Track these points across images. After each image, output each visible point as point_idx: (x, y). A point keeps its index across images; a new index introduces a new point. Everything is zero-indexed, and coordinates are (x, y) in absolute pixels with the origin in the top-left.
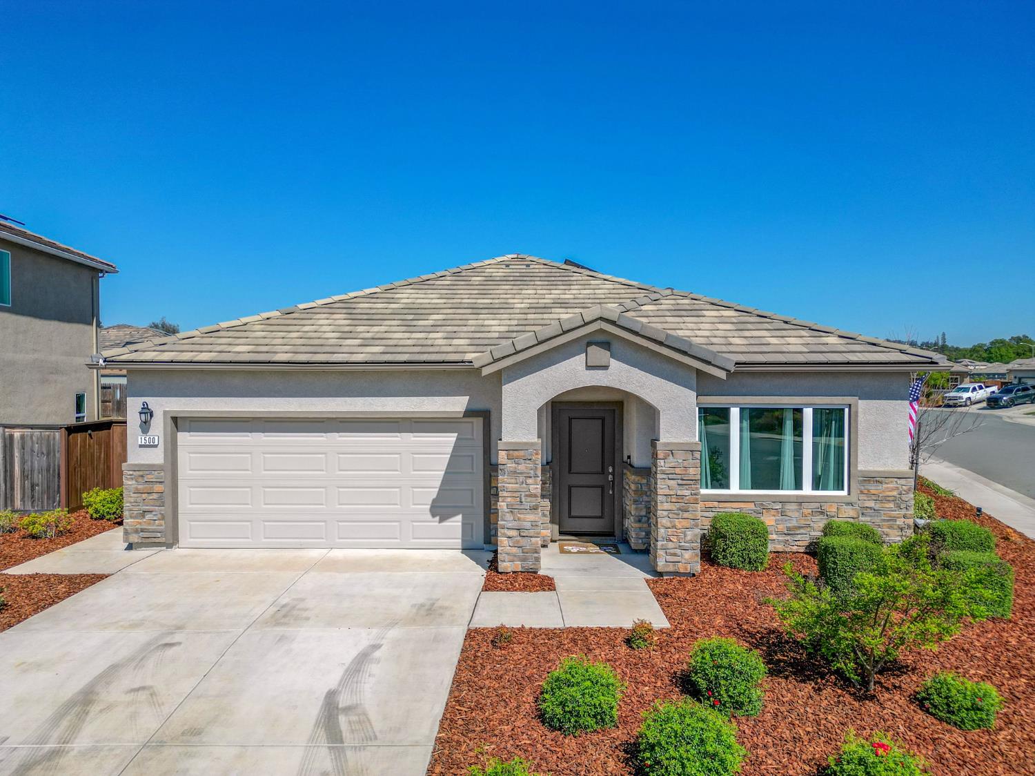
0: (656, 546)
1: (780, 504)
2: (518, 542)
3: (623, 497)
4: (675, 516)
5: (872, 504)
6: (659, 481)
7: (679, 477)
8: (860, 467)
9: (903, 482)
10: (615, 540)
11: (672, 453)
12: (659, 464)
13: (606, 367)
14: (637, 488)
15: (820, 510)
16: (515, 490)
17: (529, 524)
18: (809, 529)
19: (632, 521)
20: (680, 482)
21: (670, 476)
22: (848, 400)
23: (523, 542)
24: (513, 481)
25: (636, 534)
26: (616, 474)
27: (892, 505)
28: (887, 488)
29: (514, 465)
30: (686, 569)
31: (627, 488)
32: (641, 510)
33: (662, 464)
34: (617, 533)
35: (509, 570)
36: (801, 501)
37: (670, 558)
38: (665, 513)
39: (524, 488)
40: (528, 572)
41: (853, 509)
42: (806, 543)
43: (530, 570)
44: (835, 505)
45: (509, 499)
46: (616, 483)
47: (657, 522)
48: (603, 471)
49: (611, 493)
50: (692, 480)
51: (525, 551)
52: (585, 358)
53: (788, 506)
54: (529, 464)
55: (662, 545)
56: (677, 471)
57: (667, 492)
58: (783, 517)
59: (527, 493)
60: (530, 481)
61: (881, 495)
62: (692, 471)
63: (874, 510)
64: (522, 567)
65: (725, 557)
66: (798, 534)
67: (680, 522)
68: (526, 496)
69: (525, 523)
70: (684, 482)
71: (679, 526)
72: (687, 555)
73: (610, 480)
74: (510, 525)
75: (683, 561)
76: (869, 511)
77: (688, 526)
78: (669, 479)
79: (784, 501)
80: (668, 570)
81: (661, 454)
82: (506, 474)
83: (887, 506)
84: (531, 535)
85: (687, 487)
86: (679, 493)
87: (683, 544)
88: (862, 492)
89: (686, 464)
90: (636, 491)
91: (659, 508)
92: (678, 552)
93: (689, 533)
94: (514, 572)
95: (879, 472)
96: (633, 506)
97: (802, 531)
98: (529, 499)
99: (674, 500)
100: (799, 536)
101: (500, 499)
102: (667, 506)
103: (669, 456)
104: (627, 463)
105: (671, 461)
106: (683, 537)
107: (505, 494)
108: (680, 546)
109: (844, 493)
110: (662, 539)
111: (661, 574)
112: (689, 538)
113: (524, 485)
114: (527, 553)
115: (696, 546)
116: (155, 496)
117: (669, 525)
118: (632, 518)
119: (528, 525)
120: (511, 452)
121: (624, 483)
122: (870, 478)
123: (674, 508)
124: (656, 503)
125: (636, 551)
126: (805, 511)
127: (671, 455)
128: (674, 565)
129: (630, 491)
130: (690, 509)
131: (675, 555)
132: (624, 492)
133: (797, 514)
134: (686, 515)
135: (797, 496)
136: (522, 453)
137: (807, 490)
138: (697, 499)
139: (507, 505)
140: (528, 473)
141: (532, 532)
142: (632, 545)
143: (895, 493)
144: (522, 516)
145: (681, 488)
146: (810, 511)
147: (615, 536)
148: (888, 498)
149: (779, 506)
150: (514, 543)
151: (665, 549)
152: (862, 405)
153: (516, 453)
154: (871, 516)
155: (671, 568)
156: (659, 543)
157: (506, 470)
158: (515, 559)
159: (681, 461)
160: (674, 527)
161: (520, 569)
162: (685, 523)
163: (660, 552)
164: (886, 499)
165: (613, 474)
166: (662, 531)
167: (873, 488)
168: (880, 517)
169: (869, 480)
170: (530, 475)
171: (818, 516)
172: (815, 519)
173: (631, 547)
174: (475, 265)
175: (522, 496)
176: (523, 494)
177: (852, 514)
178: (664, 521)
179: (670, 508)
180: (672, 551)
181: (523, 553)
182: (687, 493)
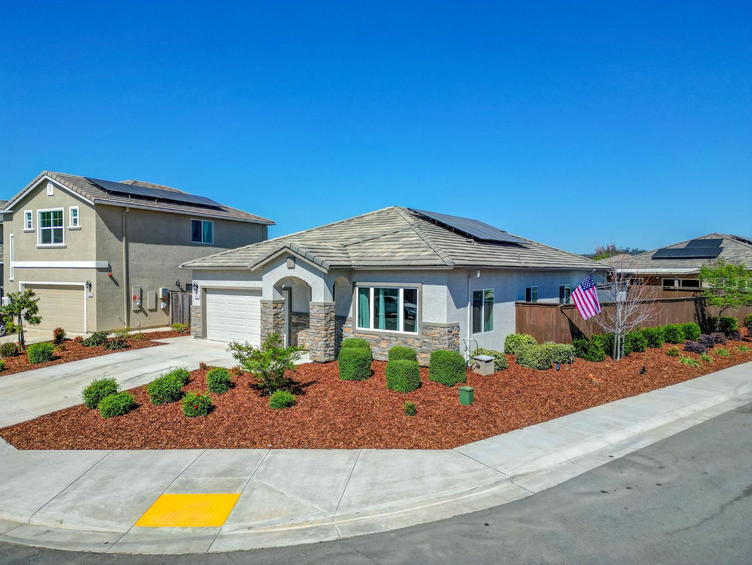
1: (389, 337)
5: (427, 340)
7: (317, 317)
8: (424, 321)
9: (442, 329)
13: (294, 268)
15: (405, 342)
20: (317, 320)
22: (419, 285)
24: (265, 316)
27: (437, 342)
28: (435, 332)
33: (311, 311)
36: (398, 336)
39: (268, 320)
56: (316, 315)
60: (270, 317)
61: (432, 336)
62: (321, 315)
72: (319, 353)
76: (426, 343)
78: (314, 318)
82: (263, 313)
83: (435, 342)
88: (423, 334)
89: (319, 312)
105: (314, 310)
109: (417, 334)
116: (198, 318)
122: (427, 327)
126: (399, 341)
133: (395, 343)
135: (397, 334)
137: (401, 331)
143: (438, 335)
146: (401, 341)
148: (435, 338)
152: (425, 287)
154: (427, 347)
159: (317, 310)
164: (434, 338)
167: (428, 332)
168: (432, 347)
170: (269, 314)
174: (363, 215)
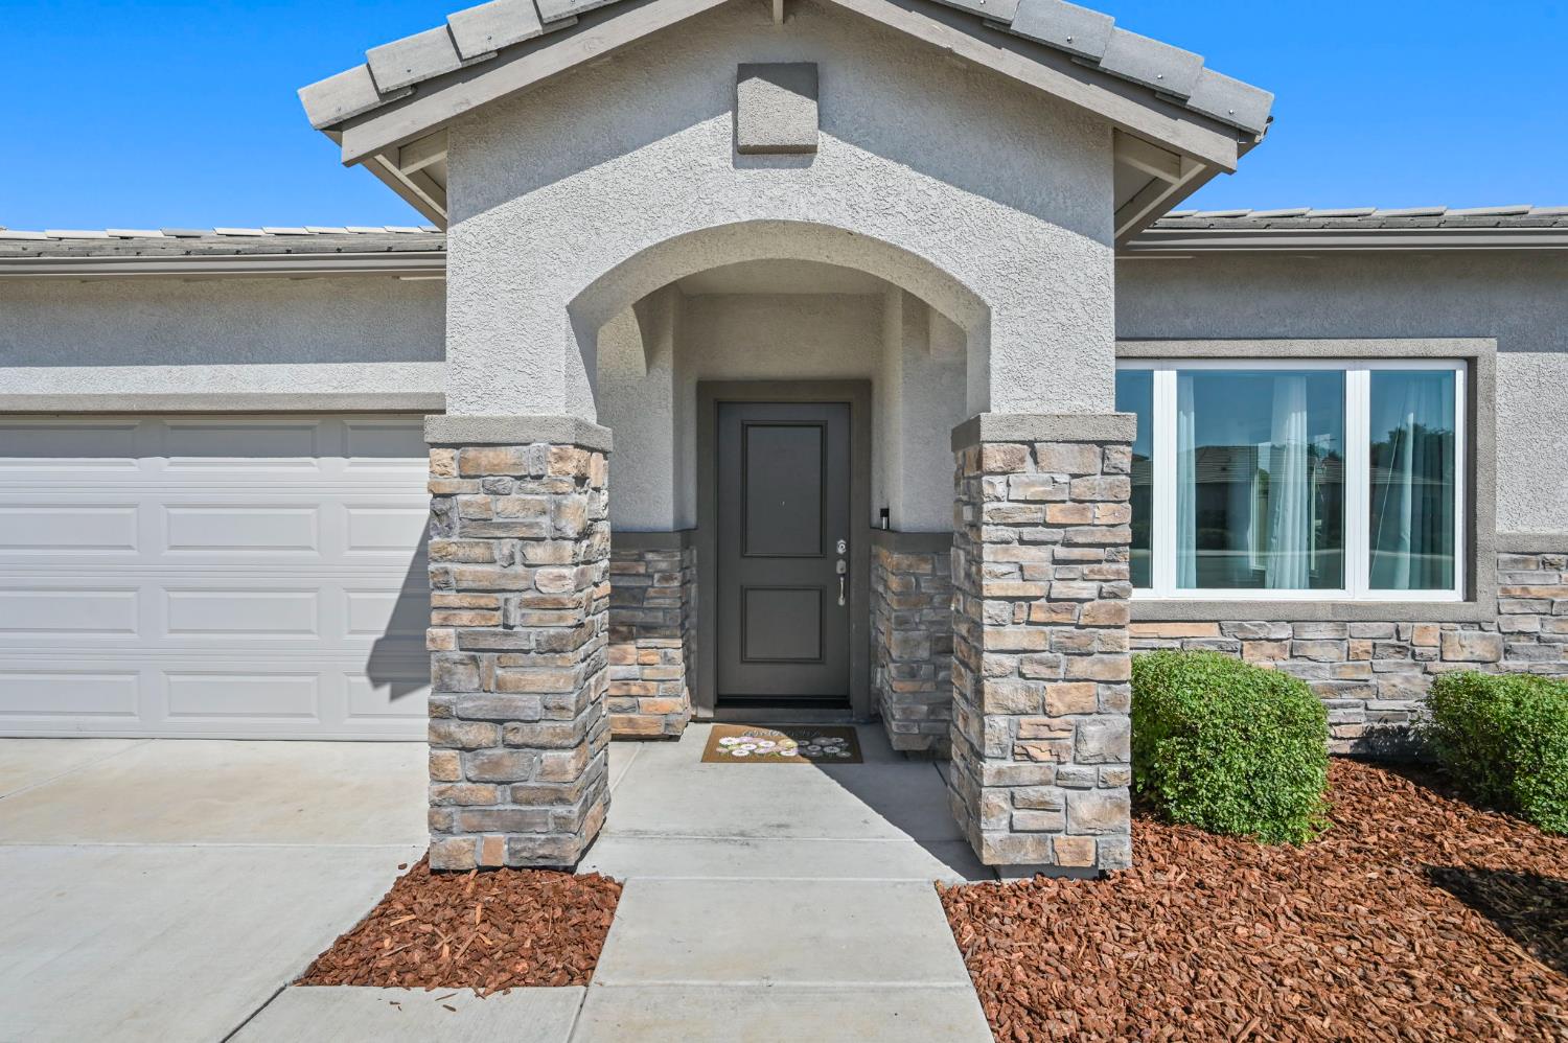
0: (976, 774)
1: (1289, 626)
2: (496, 764)
3: (870, 612)
4: (1045, 672)
5: (1532, 625)
6: (988, 553)
7: (1058, 534)
8: (1501, 527)
10: (851, 716)
11: (1034, 454)
12: (987, 489)
13: (802, 153)
14: (907, 585)
15: (1394, 641)
16: (485, 584)
17: (536, 701)
18: (1363, 694)
19: (894, 672)
20: (1061, 552)
21: (1028, 533)
22: (1469, 347)
23: (515, 765)
24: (479, 552)
25: (904, 711)
26: (854, 555)
29: (481, 498)
30: (1083, 855)
31: (881, 589)
32: (918, 644)
33: (1001, 490)
34: (856, 698)
35: (467, 862)
36: (1344, 618)
37: (1023, 818)
38: (1010, 662)
39: (516, 577)
40: (533, 869)
41: (1484, 638)
42: (1355, 731)
43: (542, 862)
44: (1435, 628)
45: (466, 617)
46: (853, 581)
47: (979, 692)
48: (824, 550)
49: (841, 602)
50: (1103, 546)
51: (521, 795)
52: (730, 125)
53: (1310, 632)
54: (532, 493)
55: (1000, 773)
56: (1054, 513)
57: (1014, 587)
58: (1295, 661)
59: (528, 595)
60: (537, 553)
61: (1557, 600)
63: (1539, 639)
64: (513, 853)
65: (1189, 795)
66: (1335, 707)
67: (1059, 692)
68: (526, 604)
69: (520, 701)
70: (1076, 553)
71: (1059, 706)
72: (1085, 806)
73: (839, 571)
74: (467, 706)
75: (1073, 827)
76: (1524, 642)
77: (1090, 703)
78: (1022, 542)
79: (1297, 618)
80: (1018, 859)
81: (994, 457)
82: (457, 530)
84: (543, 739)
85: (1086, 569)
86: (1059, 590)
87: (1070, 768)
88: (1507, 594)
89: (1080, 488)
90: (903, 596)
91: (989, 642)
92: (1056, 794)
93: (1091, 729)
94: (481, 870)
95: (1551, 538)
96: (897, 636)
97: (1347, 698)
98: (535, 616)
99: (1036, 616)
100: (1340, 712)
101: (435, 617)
102: (1015, 637)
103: (1022, 460)
104: (880, 528)
105: (1030, 481)
106: (1070, 742)
107: (452, 598)
108: (1058, 776)
109: (1454, 596)
110: (997, 752)
111: (995, 872)
112: (1091, 747)
113: (519, 569)
114: (529, 803)
115: (1116, 776)
117: (1023, 702)
118: (891, 666)
119: (532, 706)
120: (471, 452)
121: (873, 578)
122: (1528, 556)
123: (1041, 644)
124: (977, 627)
125: (905, 756)
126: (1354, 643)
127: (1029, 460)
128: (1041, 843)
129: (889, 596)
130: (1096, 646)
131: (1044, 806)
132: (872, 601)
133: (1333, 653)
134: (1081, 666)
135: (1334, 605)
136: (508, 455)
137: (1357, 587)
138: (1120, 611)
139: (459, 637)
140: (530, 526)
141: (544, 732)
142: (894, 738)
144: (508, 675)
145: (1064, 572)
146: (1370, 642)
147: (850, 707)
149: (1284, 632)
150: (481, 768)
151: (1004, 782)
153: (488, 456)
154: (1529, 657)
155: (1030, 855)
156: (989, 767)
157: (455, 516)
158: (488, 822)
159: (1063, 478)
160: (1043, 708)
161: (503, 859)
162: (1081, 695)
163: (993, 798)
165: (847, 557)
166: (998, 723)
167: (1537, 582)
168: (1556, 657)
169: (1525, 561)
170: (535, 532)
171: (1389, 657)
172: (1380, 664)
173: (889, 741)
175: (511, 608)
176: (515, 598)
177: (1482, 650)
178: (1002, 690)
179: (1025, 645)
180: (1032, 793)
181: (515, 802)
182: (1088, 589)
